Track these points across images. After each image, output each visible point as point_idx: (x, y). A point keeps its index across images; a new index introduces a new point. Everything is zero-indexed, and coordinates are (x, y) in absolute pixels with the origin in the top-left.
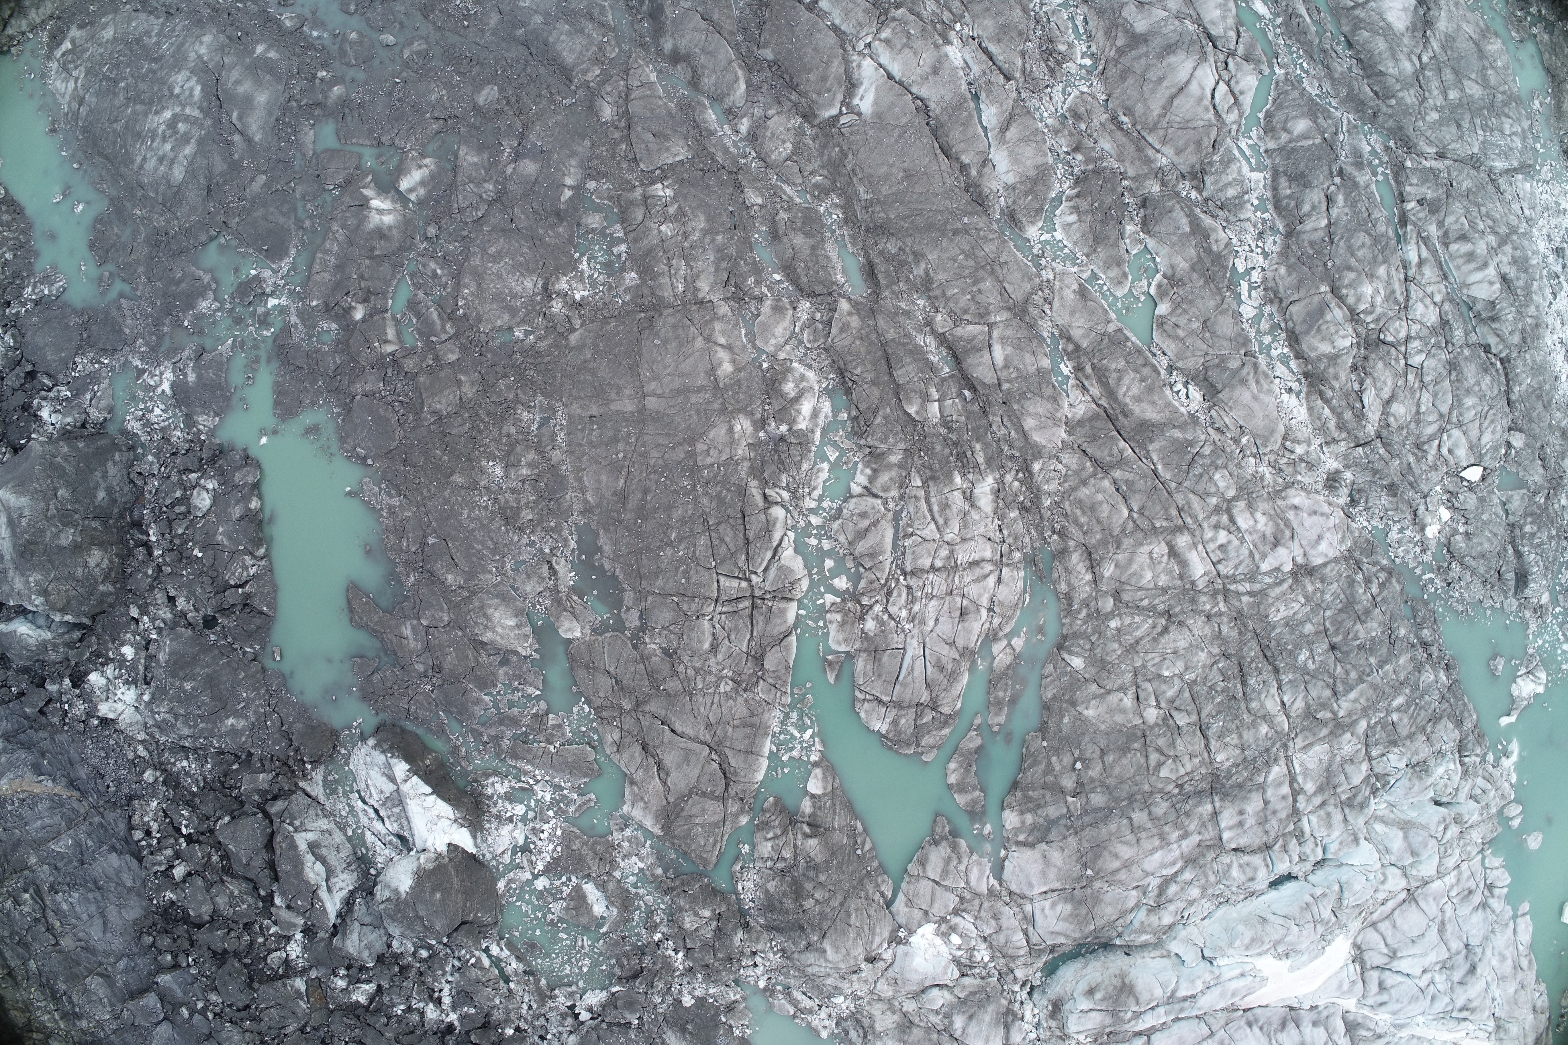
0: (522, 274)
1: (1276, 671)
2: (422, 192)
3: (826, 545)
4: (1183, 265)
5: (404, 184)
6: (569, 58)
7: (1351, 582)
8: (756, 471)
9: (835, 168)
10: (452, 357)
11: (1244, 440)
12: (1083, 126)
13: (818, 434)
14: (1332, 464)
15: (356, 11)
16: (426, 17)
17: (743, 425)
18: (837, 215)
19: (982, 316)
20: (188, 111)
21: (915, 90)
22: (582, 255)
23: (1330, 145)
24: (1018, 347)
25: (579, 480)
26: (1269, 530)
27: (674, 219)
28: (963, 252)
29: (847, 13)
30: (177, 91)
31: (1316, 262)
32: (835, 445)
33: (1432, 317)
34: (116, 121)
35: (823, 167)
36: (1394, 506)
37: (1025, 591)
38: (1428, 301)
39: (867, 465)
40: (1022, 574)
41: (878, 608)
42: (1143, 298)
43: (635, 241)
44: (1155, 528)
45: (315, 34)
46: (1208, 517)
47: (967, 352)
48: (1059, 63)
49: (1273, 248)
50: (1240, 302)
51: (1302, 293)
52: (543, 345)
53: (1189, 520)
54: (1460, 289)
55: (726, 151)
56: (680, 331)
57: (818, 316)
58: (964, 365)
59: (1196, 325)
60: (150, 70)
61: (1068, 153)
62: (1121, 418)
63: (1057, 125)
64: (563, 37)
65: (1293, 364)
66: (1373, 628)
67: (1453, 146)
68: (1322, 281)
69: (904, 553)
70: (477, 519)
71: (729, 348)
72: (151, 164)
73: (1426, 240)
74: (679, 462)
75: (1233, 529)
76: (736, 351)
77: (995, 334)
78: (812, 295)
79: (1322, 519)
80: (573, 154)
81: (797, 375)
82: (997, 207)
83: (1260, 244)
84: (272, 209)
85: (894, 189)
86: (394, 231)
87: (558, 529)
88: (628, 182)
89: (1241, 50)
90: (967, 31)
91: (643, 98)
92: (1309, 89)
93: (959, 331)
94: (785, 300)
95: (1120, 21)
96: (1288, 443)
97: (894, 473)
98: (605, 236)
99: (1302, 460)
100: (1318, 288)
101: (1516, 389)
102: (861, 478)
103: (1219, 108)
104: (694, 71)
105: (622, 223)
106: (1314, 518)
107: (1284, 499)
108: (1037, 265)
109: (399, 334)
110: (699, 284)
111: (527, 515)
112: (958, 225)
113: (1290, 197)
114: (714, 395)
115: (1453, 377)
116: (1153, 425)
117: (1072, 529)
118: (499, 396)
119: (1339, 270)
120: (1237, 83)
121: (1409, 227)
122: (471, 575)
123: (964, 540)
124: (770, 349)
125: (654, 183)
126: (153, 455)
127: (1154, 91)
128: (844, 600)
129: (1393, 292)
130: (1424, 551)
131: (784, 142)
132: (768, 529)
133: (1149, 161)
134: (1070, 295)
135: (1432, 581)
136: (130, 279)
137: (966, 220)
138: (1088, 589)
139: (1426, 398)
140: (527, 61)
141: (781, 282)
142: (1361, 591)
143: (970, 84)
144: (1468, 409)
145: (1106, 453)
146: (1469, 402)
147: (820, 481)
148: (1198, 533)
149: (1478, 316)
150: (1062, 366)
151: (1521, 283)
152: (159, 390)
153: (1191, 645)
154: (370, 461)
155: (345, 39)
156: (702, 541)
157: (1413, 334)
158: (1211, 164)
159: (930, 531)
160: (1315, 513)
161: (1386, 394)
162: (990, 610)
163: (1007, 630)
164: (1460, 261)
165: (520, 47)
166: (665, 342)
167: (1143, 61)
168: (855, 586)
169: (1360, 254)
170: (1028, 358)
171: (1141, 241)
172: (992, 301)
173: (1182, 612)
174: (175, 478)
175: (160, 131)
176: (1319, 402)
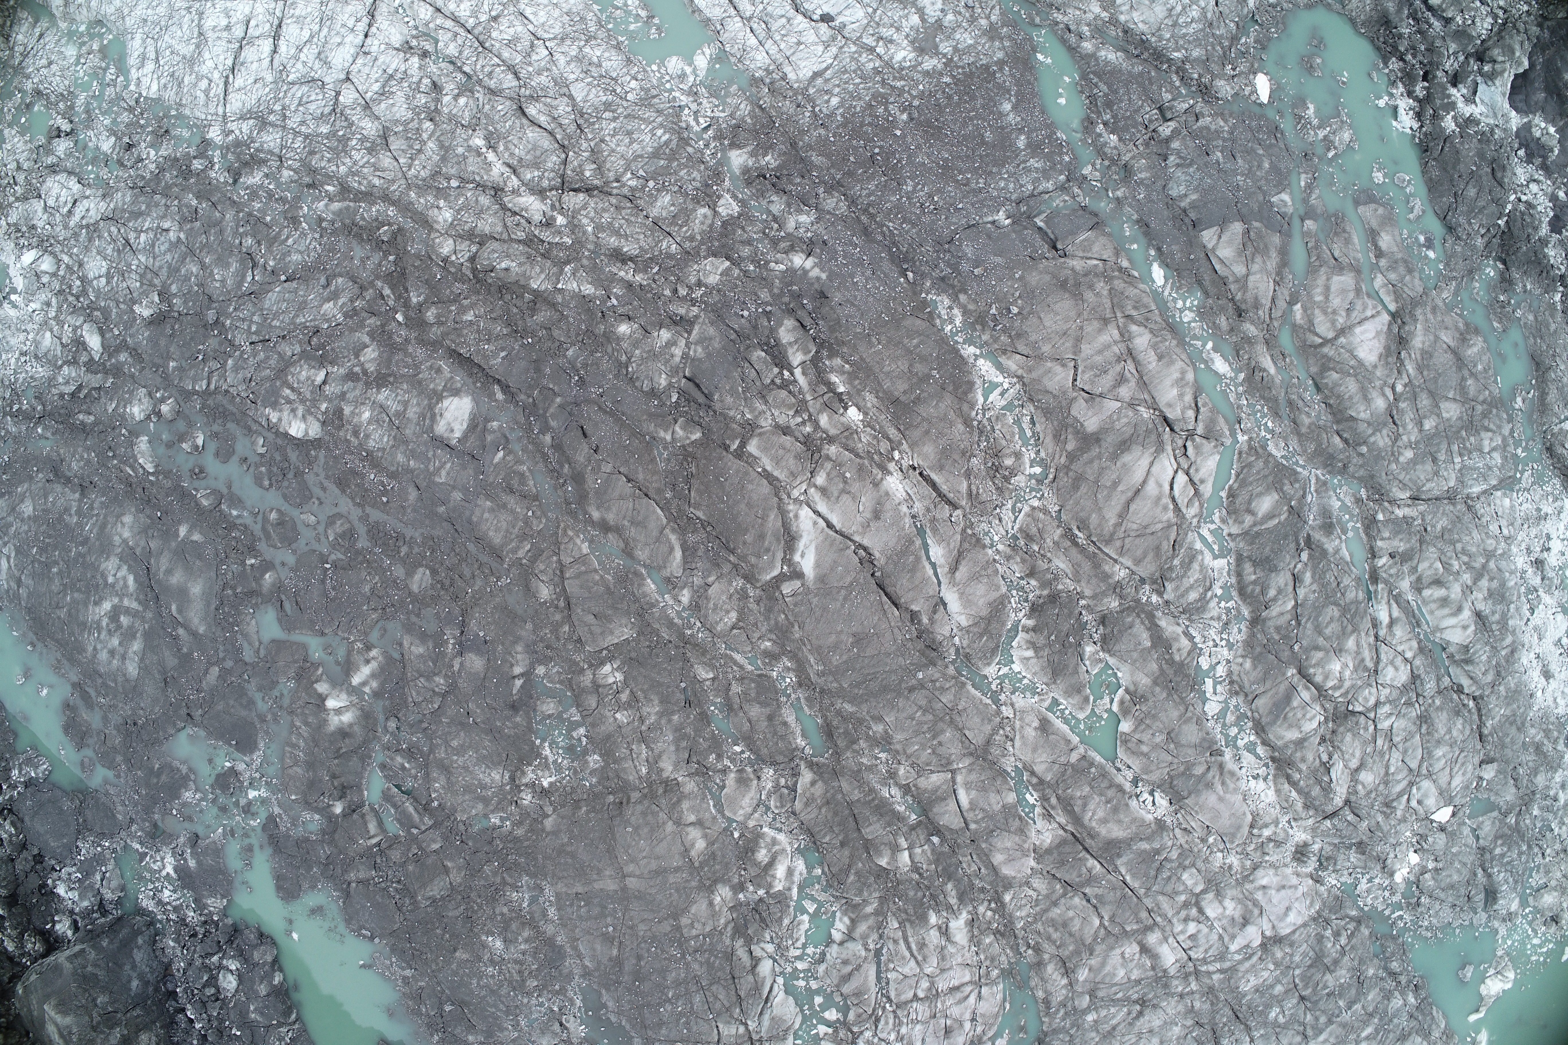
0: (487, 767)
1: (1248, 1029)
2: (374, 684)
3: (814, 985)
4: (1145, 681)
5: (356, 680)
6: (497, 539)
7: (1320, 938)
8: (740, 930)
9: (782, 633)
10: (435, 846)
11: (1211, 840)
12: (1036, 548)
13: (795, 891)
14: (1300, 836)
15: (271, 485)
16: (343, 491)
17: (723, 894)
18: (790, 679)
19: (946, 765)
20: (126, 602)
21: (857, 538)
22: (543, 740)
23: (1297, 513)
24: (983, 789)
25: (575, 948)
26: (1237, 914)
27: (628, 706)
28: (920, 707)
29: (777, 461)
30: (111, 580)
31: (1283, 647)
32: (813, 899)
33: (1403, 676)
34: (58, 607)
35: (770, 631)
36: (1361, 864)
37: (1004, 1000)
38: (1399, 660)
39: (845, 913)
40: (1001, 986)
41: (868, 1034)
42: (1105, 716)
43: (593, 725)
44: (1125, 931)
45: (235, 513)
46: (1178, 913)
47: (932, 803)
48: (1007, 479)
49: (1239, 637)
50: (1205, 700)
51: (1268, 684)
52: (520, 832)
53: (1158, 919)
54: (1433, 632)
55: (671, 624)
56: (650, 817)
57: (782, 781)
58: (931, 815)
59: (1159, 738)
60: (79, 554)
61: (1022, 578)
62: (1089, 842)
63: (1008, 550)
64: (486, 515)
65: (1260, 750)
66: (1343, 975)
67: (1429, 486)
68: (1288, 664)
69: (888, 983)
70: (487, 986)
71: (699, 823)
72: (103, 656)
73: (1398, 599)
74: (665, 934)
75: (1202, 919)
76: (707, 824)
77: (959, 779)
78: (774, 763)
79: (1289, 892)
80: (517, 640)
81: (768, 840)
82: (952, 651)
83: (1225, 636)
84: (232, 702)
85: (845, 657)
86: (356, 728)
87: (562, 991)
88: (577, 664)
89: (1200, 430)
90: (905, 463)
91: (578, 576)
92: (1274, 452)
93: (923, 783)
94: (749, 769)
95: (1070, 421)
96: (1255, 831)
97: (871, 921)
98: (563, 721)
99: (1270, 840)
100: (1284, 674)
101: (1489, 723)
102: (841, 925)
103: (1179, 501)
104: (627, 544)
105: (578, 706)
106: (1283, 892)
107: (1252, 882)
108: (996, 701)
109: (380, 824)
110: (662, 765)
111: (532, 983)
112: (914, 682)
113: (1254, 582)
114: (691, 874)
115: (1423, 730)
116: (1120, 842)
117: (1046, 946)
118: (486, 879)
119: (1307, 650)
120: (1197, 470)
121: (1380, 586)
122: (489, 1034)
123: (943, 971)
124: (739, 819)
125: (602, 663)
126: (173, 940)
127: (1108, 497)
128: (836, 1031)
129: (1363, 660)
130: (1393, 894)
131: (728, 612)
132: (757, 987)
133: (1106, 576)
134: (1031, 733)
135: (1401, 918)
136: (111, 766)
137: (920, 675)
138: (1064, 992)
139: (1396, 756)
140: (453, 537)
141: (743, 752)
142: (1330, 945)
143: (914, 517)
144: (1438, 759)
145: (1075, 874)
146: (1439, 752)
147: (802, 932)
148: (1168, 928)
149: (1451, 657)
150: (1028, 796)
151: (1497, 617)
152: (164, 873)
153: (1165, 1023)
154: (377, 940)
155: (265, 519)
156: (697, 999)
157: (1382, 699)
158: (1171, 569)
159: (911, 967)
160: (1283, 887)
161: (1354, 764)
162: (973, 1020)
163: (990, 1034)
164: (1433, 606)
165: (445, 524)
166: (636, 829)
167: (1096, 464)
168: (845, 1016)
169: (1328, 631)
170: (993, 798)
171: (1100, 660)
172: (953, 751)
173: (1156, 997)
174: (198, 962)
175: (104, 624)
176: (1286, 786)
